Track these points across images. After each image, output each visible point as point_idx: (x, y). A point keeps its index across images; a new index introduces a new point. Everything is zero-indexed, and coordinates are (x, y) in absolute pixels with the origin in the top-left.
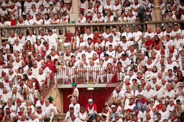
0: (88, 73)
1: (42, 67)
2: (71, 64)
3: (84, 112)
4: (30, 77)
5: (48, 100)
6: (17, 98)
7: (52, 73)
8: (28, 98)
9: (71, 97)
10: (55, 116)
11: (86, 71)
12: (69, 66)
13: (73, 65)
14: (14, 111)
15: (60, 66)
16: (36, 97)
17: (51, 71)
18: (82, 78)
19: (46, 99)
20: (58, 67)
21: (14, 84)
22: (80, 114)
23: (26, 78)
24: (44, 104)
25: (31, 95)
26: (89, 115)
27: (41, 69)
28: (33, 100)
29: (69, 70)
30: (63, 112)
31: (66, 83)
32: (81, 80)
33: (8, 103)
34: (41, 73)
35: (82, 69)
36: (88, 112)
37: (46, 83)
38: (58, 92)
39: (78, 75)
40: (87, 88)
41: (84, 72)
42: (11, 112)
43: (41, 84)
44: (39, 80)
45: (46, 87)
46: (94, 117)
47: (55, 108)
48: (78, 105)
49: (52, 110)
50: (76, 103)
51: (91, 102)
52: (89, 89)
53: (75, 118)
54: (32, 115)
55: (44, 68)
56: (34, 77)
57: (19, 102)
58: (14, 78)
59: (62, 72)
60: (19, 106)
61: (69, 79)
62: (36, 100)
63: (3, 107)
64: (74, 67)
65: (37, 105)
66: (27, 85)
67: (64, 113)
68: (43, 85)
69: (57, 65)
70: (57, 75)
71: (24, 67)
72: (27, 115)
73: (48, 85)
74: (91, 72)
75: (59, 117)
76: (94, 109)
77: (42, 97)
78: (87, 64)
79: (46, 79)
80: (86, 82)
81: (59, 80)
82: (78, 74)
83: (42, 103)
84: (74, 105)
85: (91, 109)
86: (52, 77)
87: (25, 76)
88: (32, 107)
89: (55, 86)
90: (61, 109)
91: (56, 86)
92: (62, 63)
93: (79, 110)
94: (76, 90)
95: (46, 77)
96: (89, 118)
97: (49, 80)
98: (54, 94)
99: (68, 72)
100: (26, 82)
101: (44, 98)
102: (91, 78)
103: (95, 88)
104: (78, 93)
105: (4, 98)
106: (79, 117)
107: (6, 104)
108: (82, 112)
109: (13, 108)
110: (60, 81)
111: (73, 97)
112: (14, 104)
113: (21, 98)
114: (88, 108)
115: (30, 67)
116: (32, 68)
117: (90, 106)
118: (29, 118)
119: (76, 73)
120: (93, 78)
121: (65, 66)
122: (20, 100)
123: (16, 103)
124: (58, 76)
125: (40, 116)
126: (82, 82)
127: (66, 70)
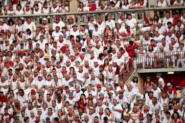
16: (117, 82)
18: (162, 62)
26: (170, 99)
29: (149, 54)
34: (119, 57)
40: (167, 72)
45: (127, 72)
52: (169, 73)
57: (99, 87)
60: (99, 91)
70: (136, 59)
77: (122, 82)
81: (139, 65)
83: (122, 87)
85: (170, 93)
86: (131, 63)
88: (113, 92)
89: (134, 71)
91: (136, 71)
92: (142, 48)
102: (171, 63)
103: (175, 72)
110: (140, 66)
114: (168, 92)
116: (111, 53)
117: (169, 90)
122: (100, 85)
124: (137, 60)
127: (145, 55)
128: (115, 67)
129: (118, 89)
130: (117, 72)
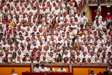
3: (105, 21)
5: (82, 14)
8: (71, 12)
9: (96, 12)
10: (87, 23)
14: (62, 21)
16: (75, 12)
19: (81, 13)
21: (62, 4)
22: (102, 22)
24: (80, 16)
25: (72, 10)
26: (108, 23)
30: (91, 21)
31: (93, 3)
32: (103, 1)
36: (107, 21)
37: (81, 3)
38: (88, 8)
40: (106, 6)
43: (78, 3)
45: (82, 6)
47: (87, 19)
48: (101, 17)
49: (85, 20)
51: (109, 15)
52: (107, 6)
53: (99, 24)
54: (73, 23)
60: (65, 17)
61: (95, 1)
62: (75, 13)
63: (55, 18)
66: (69, 4)
68: (79, 4)
72: (70, 22)
73: (83, 4)
75: (89, 24)
76: (111, 19)
77: (79, 12)
79: (81, 1)
80: (106, 2)
83: (79, 15)
84: (99, 16)
85: (109, 19)
88: (73, 18)
89: (86, 5)
90: (90, 19)
91: (88, 5)
93: (101, 20)
94: (100, 7)
96: (108, 25)
97: (83, 1)
98: (86, 10)
100: (69, 3)
101: (80, 12)
103: (111, 6)
104: (101, 9)
105: (56, 13)
106: (101, 24)
107: (57, 16)
108: (103, 20)
109: (62, 18)
110: (90, 2)
111: (98, 12)
112: (62, 16)
114: (107, 18)
118: (71, 24)
123: (63, 16)
126: (103, 3)
128: (74, 2)
129: (77, 16)
130: (76, 5)
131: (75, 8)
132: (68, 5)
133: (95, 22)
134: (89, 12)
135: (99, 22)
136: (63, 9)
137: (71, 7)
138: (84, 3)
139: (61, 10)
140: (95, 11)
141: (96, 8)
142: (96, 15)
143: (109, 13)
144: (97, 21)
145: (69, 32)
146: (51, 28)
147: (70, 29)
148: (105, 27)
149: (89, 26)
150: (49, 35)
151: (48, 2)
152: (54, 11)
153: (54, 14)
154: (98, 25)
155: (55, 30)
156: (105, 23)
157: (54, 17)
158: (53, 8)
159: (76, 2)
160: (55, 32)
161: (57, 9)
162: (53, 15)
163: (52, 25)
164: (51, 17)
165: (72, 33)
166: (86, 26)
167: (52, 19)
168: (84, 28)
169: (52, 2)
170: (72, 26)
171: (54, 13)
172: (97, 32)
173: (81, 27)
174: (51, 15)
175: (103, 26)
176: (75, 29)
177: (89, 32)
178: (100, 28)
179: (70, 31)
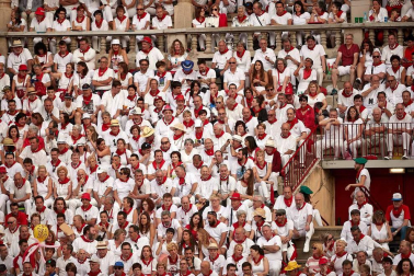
0: (390, 135)
1: (288, 122)
2: (353, 115)
3: (384, 222)
4: (261, 144)
6: (233, 189)
7: (310, 135)
8: (257, 190)
9: (353, 189)
10: (317, 231)
11: (386, 131)
12: (349, 119)
13: (357, 117)
14: (225, 220)
15: (327, 119)
16: (275, 189)
17: (308, 130)
18: (379, 146)
20: (324, 121)
21: (226, 158)
23: (252, 145)
25: (263, 183)
26: (393, 230)
27: (287, 126)
28: (267, 195)
29: (350, 127)
30: (334, 223)
31: (341, 157)
32: (375, 150)
33: (213, 201)
34: (285, 135)
35: (377, 126)
36: (391, 224)
37: (297, 156)
38: (323, 176)
39: (368, 140)
40: (388, 169)
41: (383, 132)
42: (218, 222)
43: (285, 158)
44: (281, 151)
45: (298, 166)
46: (404, 235)
48: (368, 208)
49: (310, 219)
50: (364, 203)
51: (398, 201)
52: (393, 171)
53: (362, 236)
54: (266, 228)
55: (292, 123)
56: (270, 143)
57: (237, 198)
58: (226, 146)
59: (332, 133)
60: (235, 208)
61: (349, 149)
62: (274, 195)
63: (201, 210)
64: (359, 121)
65: (276, 207)
66: (254, 160)
67: (337, 224)
68: (290, 162)
69: (322, 117)
70: (321, 139)
71: (248, 120)
72: (255, 228)
73: (302, 161)
74: (399, 133)
75: (326, 234)
76: (405, 217)
77: (288, 189)
78: (389, 115)
79: (298, 148)
81: (326, 150)
82: (370, 136)
83: (288, 202)
84: (360, 206)
85: (397, 215)
86: (310, 143)
87: (250, 140)
88: (266, 210)
89: (316, 165)
90: (330, 216)
91: (321, 163)
92: (334, 113)
93: (370, 218)
94: (364, 172)
95: (298, 142)
96: (394, 237)
97: (303, 151)
98: (315, 181)
99: (346, 132)
100: (253, 155)
101: (292, 191)
102: (398, 147)
103: (406, 169)
104: (369, 180)
105: (204, 191)
106: (370, 234)
107: (207, 204)
108: (377, 221)
109: (224, 212)
110: (328, 152)
111: (357, 190)
112: (224, 204)
113: (242, 190)
114: (391, 213)
115: (261, 119)
116: (266, 123)
117: (395, 209)
118: (259, 235)
119: (364, 134)
120: (402, 146)
121: (340, 120)
122: (238, 195)
124: (324, 141)
125: (283, 231)
126: (378, 156)
127: (341, 129)
128: (269, 154)
129: (280, 204)
130: (277, 165)
131: (275, 175)
132: (250, 164)
133: (347, 225)
134: (324, 190)
135: (363, 227)
136: (231, 179)
137: (261, 173)
138: (307, 157)
139: (224, 183)
140: (348, 187)
141: (352, 175)
142: (351, 203)
143: (397, 196)
144: (355, 225)
145: (252, 263)
146: (186, 249)
147: (255, 253)
148: (386, 247)
149: (325, 240)
150: (177, 272)
151: (174, 152)
152: (194, 186)
153: (197, 198)
154: (358, 237)
155: (198, 256)
156: (382, 232)
157: (195, 209)
158: (193, 176)
159: (279, 154)
160: (198, 262)
161: (209, 178)
162: (193, 199)
163: (187, 237)
164: (186, 207)
165: (261, 266)
166: (312, 241)
167: (189, 214)
168: (306, 249)
169: (188, 152)
170: (261, 242)
171: (197, 193)
172: (355, 263)
173: (295, 246)
174: (186, 200)
175: (377, 241)
176: (273, 250)
177: (322, 263)
178: (365, 249)
179: (254, 259)
